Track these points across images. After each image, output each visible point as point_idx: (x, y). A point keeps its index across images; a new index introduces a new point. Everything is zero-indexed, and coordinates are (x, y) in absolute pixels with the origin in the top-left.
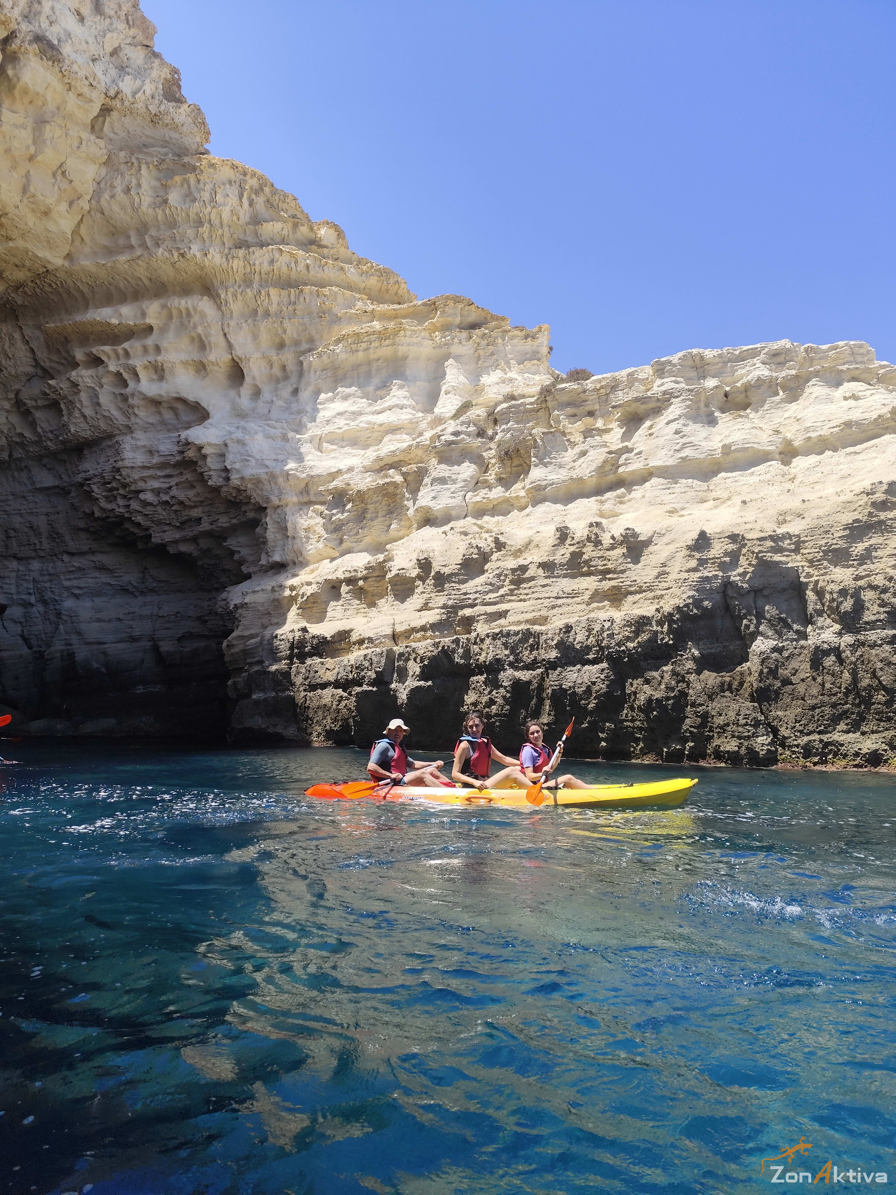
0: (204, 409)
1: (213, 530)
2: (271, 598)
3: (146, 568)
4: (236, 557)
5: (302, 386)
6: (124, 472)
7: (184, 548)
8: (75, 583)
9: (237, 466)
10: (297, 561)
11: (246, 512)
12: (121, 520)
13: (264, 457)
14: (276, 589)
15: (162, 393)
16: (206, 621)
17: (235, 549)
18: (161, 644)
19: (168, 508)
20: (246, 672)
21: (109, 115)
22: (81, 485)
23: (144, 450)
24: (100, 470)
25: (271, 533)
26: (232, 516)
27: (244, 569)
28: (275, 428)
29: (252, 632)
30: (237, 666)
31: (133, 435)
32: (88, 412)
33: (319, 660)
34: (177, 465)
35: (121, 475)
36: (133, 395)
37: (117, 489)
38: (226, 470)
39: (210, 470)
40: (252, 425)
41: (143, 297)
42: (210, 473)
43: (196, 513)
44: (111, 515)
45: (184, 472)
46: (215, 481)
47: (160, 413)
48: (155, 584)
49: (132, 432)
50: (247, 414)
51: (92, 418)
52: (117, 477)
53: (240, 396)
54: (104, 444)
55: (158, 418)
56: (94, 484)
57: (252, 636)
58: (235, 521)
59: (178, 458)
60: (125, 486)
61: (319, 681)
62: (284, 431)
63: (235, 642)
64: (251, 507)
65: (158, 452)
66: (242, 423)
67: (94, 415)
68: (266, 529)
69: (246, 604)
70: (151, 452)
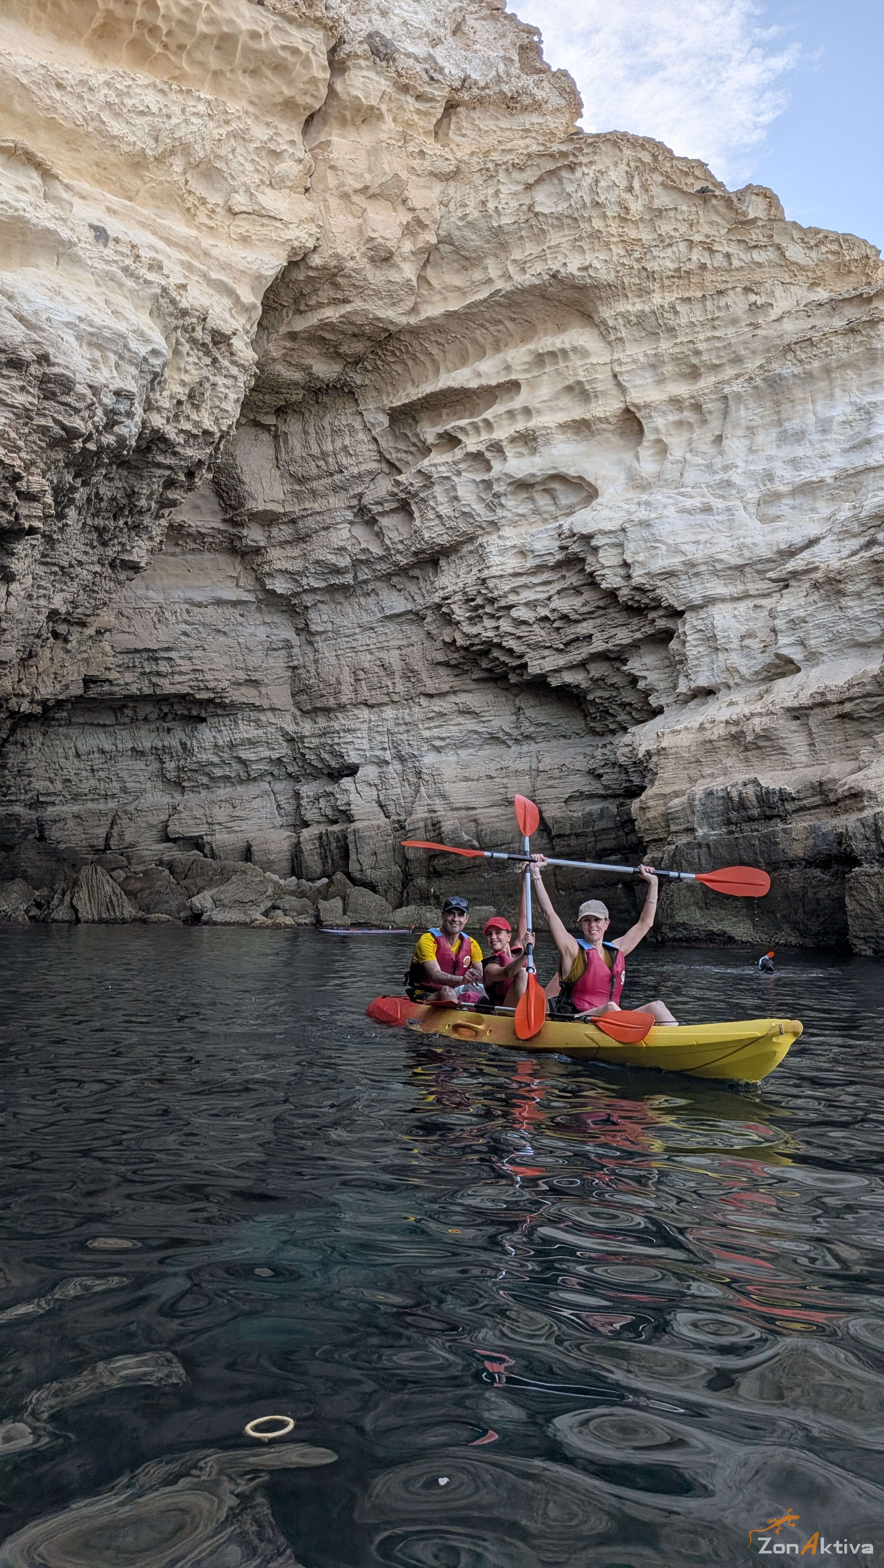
0: (590, 485)
1: (609, 651)
2: (701, 739)
3: (519, 709)
4: (641, 685)
5: (728, 432)
6: (491, 584)
7: (569, 678)
8: (436, 732)
9: (641, 557)
10: (731, 683)
11: (653, 621)
12: (490, 645)
13: (679, 540)
14: (707, 726)
15: (534, 471)
16: (599, 776)
17: (638, 674)
18: (544, 807)
19: (547, 625)
20: (669, 844)
21: (455, 113)
22: (439, 606)
23: (514, 551)
24: (461, 585)
25: (694, 649)
26: (635, 628)
27: (652, 700)
28: (691, 497)
29: (676, 788)
30: (656, 837)
31: (500, 533)
32: (444, 510)
33: (781, 826)
34: (559, 565)
35: (487, 588)
36: (498, 480)
37: (483, 607)
38: (626, 565)
39: (603, 567)
40: (658, 497)
41: (506, 346)
42: (603, 572)
43: (583, 629)
44: (477, 641)
45: (567, 575)
46: (611, 580)
47: (532, 499)
48: (532, 729)
49: (499, 529)
50: (650, 484)
51: (449, 517)
52: (483, 591)
53: (638, 459)
54: (465, 550)
55: (532, 506)
56: (454, 603)
57: (676, 794)
58: (638, 635)
59: (559, 556)
60: (492, 601)
61: (781, 857)
62: (705, 500)
63: (651, 803)
64: (661, 613)
65: (532, 551)
66: (645, 497)
67: (452, 514)
68: (684, 643)
69: (664, 749)
70: (522, 553)
